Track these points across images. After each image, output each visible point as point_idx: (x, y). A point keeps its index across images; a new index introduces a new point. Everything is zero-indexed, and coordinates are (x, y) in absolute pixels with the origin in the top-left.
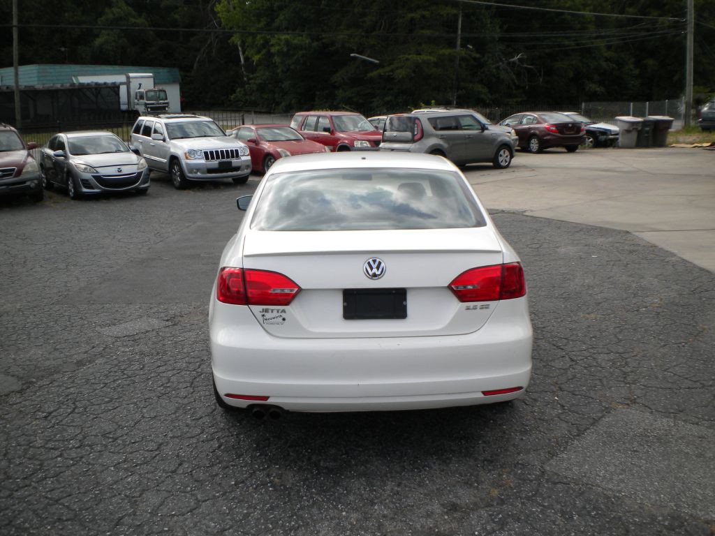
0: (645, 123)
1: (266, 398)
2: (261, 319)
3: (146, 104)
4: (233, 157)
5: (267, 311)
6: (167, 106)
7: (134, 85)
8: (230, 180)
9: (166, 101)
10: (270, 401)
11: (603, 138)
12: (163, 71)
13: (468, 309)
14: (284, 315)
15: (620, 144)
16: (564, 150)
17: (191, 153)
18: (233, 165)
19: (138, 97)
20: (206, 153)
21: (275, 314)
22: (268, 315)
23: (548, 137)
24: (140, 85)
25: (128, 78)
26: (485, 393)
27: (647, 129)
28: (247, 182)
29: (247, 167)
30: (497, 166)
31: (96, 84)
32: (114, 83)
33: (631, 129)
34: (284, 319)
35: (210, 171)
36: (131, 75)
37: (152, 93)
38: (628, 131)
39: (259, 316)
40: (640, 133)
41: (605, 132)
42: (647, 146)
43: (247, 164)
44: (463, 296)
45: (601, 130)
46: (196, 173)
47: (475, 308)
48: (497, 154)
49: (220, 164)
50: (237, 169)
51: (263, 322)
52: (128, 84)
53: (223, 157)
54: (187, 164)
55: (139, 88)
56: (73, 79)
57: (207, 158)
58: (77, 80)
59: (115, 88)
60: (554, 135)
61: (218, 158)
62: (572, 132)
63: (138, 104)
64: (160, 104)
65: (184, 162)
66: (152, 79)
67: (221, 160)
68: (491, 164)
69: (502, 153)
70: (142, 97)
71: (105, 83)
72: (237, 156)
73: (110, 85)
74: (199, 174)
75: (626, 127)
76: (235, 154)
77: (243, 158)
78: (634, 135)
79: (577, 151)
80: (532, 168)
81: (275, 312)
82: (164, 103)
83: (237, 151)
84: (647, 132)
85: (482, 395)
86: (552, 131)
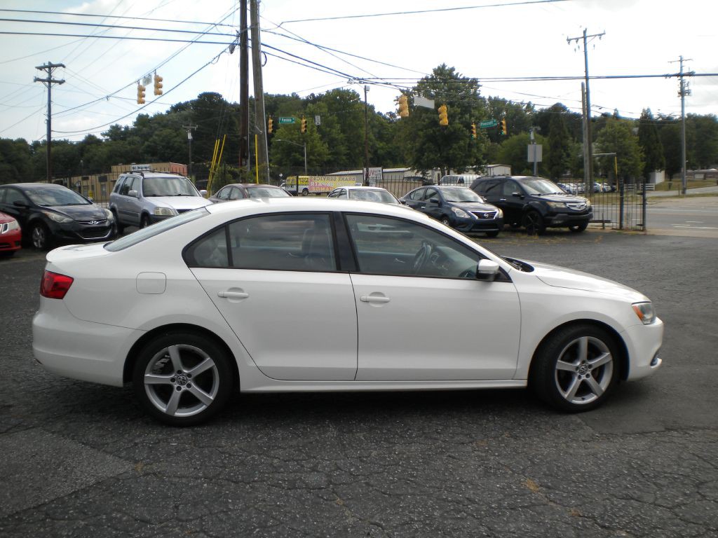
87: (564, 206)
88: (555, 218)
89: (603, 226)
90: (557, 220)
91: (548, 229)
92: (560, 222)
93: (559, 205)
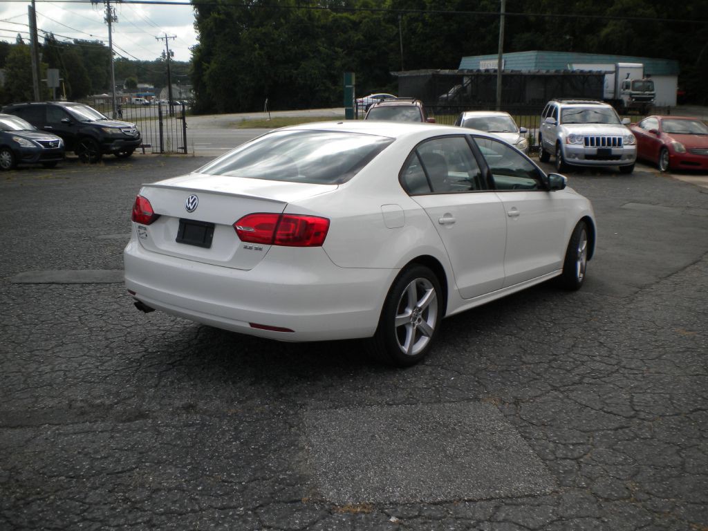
3: (631, 95)
4: (614, 145)
6: (653, 98)
7: (622, 74)
8: (617, 168)
9: (652, 93)
12: (661, 63)
13: (246, 247)
17: (572, 137)
18: (613, 153)
19: (624, 87)
20: (586, 139)
24: (628, 74)
25: (617, 68)
26: (252, 325)
28: (633, 173)
29: (630, 156)
31: (582, 71)
32: (600, 72)
35: (588, 157)
36: (621, 64)
37: (641, 84)
43: (632, 153)
44: (243, 236)
46: (574, 158)
47: (251, 248)
49: (599, 150)
50: (618, 157)
52: (616, 72)
53: (603, 144)
54: (567, 149)
55: (627, 78)
56: (568, 65)
57: (587, 144)
58: (571, 67)
59: (600, 77)
61: (598, 144)
63: (623, 94)
64: (646, 94)
65: (564, 145)
66: (642, 70)
67: (601, 147)
70: (627, 87)
71: (590, 72)
72: (620, 144)
73: (594, 74)
74: (577, 159)
76: (617, 142)
77: (626, 147)
82: (649, 95)
83: (620, 139)
85: (249, 326)
87: (119, 132)
88: (113, 144)
89: (144, 150)
90: (115, 146)
91: (106, 156)
92: (117, 148)
93: (115, 131)
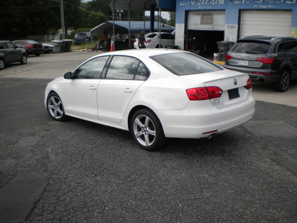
0: (63, 43)
1: (217, 131)
2: (213, 103)
5: (215, 100)
10: (218, 131)
11: (47, 49)
13: (249, 91)
14: (219, 101)
15: (54, 52)
16: (35, 56)
21: (217, 101)
22: (216, 102)
23: (30, 51)
27: (64, 45)
30: (22, 63)
33: (59, 45)
34: (219, 102)
38: (57, 46)
39: (213, 102)
40: (61, 46)
41: (47, 47)
42: (64, 52)
45: (45, 46)
48: (22, 59)
51: (214, 104)
60: (33, 49)
62: (39, 48)
68: (19, 63)
69: (23, 57)
75: (56, 44)
78: (60, 47)
79: (40, 55)
80: (38, 63)
81: (217, 100)
84: (64, 46)
86: (31, 47)
